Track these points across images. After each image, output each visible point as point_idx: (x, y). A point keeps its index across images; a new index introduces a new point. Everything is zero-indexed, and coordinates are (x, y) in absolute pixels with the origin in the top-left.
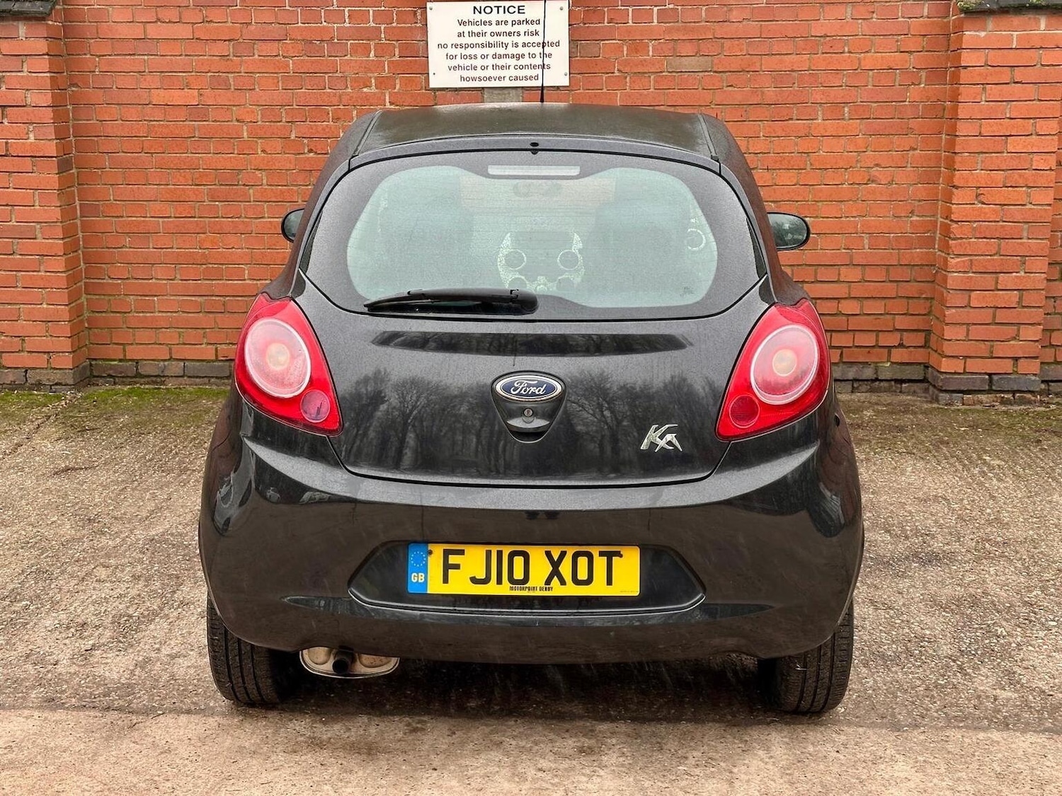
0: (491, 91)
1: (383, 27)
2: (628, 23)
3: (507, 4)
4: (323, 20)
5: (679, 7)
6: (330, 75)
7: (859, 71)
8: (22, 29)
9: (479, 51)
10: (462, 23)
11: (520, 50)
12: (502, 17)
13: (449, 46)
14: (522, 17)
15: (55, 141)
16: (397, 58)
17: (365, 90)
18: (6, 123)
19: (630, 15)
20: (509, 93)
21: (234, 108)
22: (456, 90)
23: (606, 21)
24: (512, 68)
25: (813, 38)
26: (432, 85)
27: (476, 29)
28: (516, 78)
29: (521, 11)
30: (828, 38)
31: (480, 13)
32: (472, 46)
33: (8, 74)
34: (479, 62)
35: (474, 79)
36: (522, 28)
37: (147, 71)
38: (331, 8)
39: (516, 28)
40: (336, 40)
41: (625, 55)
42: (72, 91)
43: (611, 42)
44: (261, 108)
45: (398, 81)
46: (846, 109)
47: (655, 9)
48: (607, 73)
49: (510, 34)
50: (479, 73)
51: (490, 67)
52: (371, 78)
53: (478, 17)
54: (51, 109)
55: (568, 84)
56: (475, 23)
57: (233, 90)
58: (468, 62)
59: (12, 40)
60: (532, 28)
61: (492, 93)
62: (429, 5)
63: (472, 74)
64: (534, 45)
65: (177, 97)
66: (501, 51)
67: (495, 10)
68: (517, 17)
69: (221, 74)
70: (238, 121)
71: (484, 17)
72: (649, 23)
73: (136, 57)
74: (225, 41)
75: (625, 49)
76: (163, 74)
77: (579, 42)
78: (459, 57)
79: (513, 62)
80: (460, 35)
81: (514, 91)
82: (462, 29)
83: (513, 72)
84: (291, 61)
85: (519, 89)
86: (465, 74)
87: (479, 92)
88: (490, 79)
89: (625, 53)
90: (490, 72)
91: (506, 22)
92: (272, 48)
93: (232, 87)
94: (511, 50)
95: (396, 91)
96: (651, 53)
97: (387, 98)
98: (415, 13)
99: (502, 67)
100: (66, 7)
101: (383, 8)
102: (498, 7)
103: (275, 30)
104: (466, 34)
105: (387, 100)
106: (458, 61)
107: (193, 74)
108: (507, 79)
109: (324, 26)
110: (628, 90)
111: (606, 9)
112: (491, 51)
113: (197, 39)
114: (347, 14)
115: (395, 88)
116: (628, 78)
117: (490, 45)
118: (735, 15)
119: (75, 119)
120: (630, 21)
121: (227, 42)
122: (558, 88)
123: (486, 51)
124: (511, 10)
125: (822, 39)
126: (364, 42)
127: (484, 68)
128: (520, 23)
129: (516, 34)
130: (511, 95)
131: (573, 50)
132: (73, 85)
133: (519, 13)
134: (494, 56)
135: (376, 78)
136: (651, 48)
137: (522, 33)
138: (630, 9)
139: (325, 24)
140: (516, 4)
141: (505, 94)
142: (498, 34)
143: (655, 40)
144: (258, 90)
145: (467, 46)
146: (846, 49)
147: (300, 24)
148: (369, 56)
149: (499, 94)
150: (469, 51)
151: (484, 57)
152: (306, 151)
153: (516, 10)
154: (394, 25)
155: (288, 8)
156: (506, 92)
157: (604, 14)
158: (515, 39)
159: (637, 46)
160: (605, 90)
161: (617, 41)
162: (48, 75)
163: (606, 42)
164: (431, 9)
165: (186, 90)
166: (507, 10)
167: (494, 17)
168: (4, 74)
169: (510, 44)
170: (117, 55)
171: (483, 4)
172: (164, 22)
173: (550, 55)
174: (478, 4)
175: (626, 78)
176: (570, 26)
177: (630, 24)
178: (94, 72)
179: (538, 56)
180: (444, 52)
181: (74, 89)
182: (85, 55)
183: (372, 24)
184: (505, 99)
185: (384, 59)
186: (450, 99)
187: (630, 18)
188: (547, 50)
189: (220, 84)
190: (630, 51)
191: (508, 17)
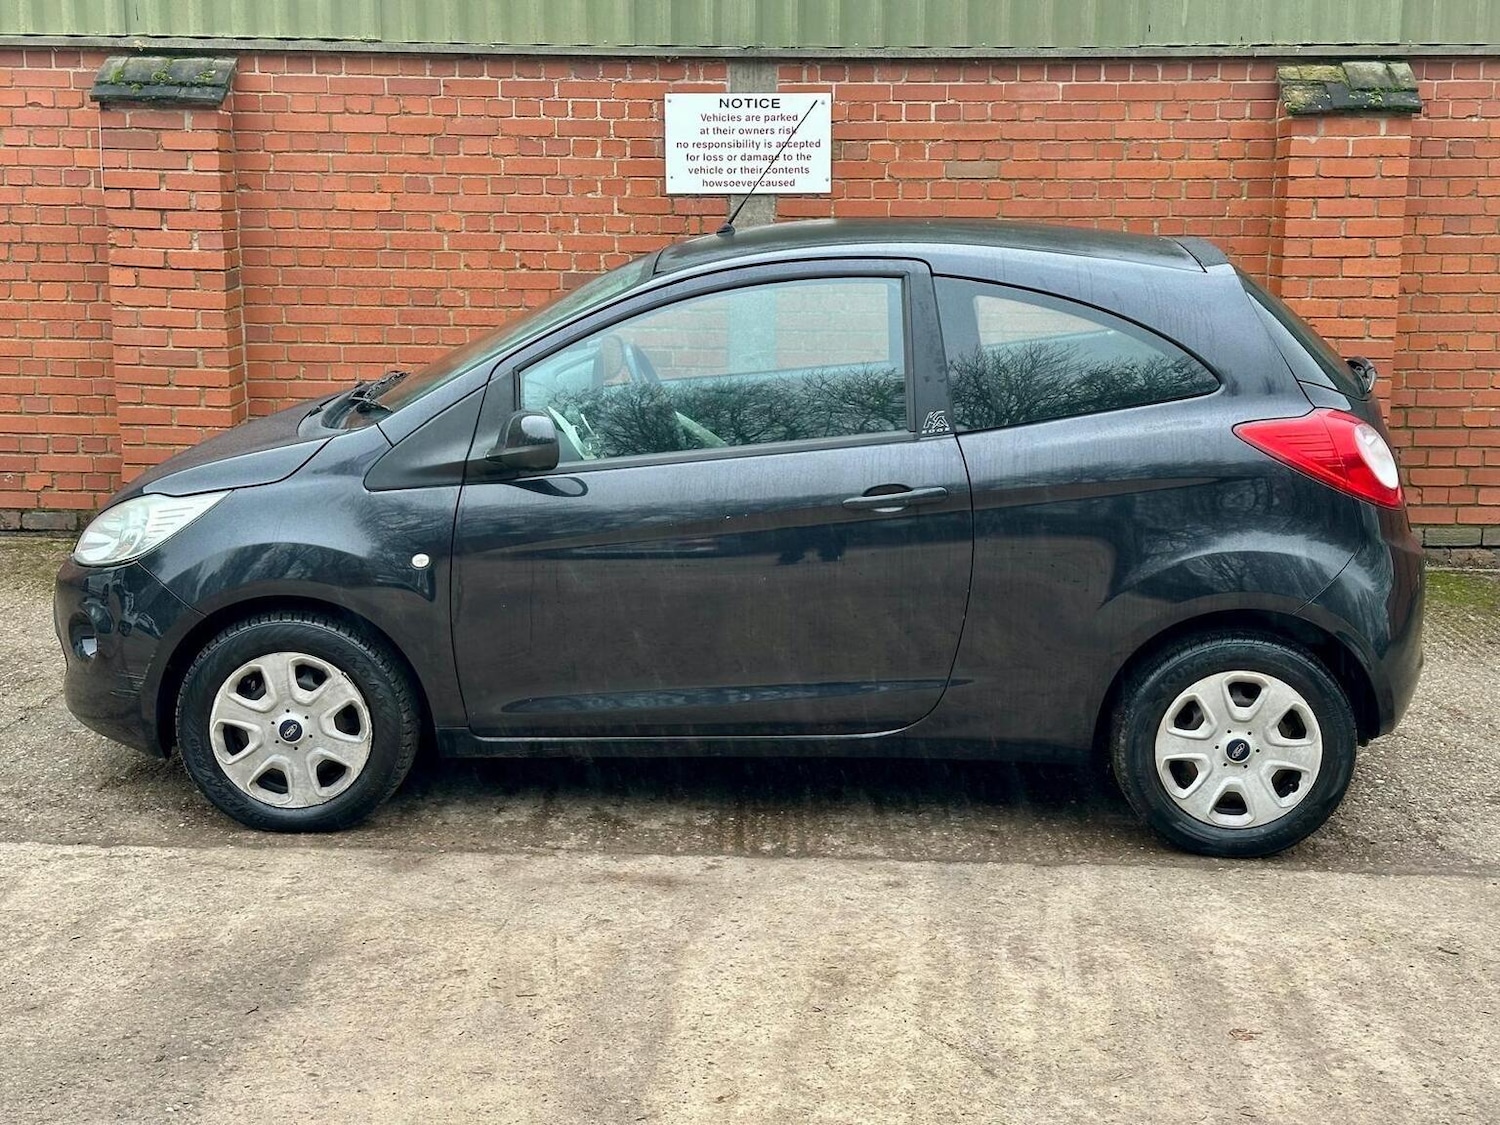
0: (739, 197)
1: (612, 122)
2: (901, 120)
3: (759, 97)
4: (542, 113)
5: (961, 103)
6: (549, 177)
7: (1170, 180)
8: (188, 119)
9: (725, 152)
10: (705, 118)
11: (774, 151)
12: (753, 111)
13: (691, 145)
14: (776, 112)
15: (224, 252)
16: (627, 158)
17: (589, 195)
18: (166, 230)
19: (904, 111)
20: (760, 201)
21: (434, 215)
22: (697, 196)
23: (875, 117)
24: (764, 171)
25: (1117, 142)
26: (670, 190)
27: (722, 125)
28: (769, 184)
29: (775, 105)
30: (1135, 142)
31: (727, 106)
32: (717, 145)
33: (170, 172)
34: (725, 165)
35: (719, 184)
36: (777, 125)
37: (331, 170)
38: (552, 99)
39: (770, 125)
40: (556, 137)
41: (897, 157)
42: (242, 193)
43: (881, 142)
44: (465, 214)
45: (628, 186)
46: (1156, 224)
47: (933, 105)
48: (876, 179)
49: (762, 132)
50: (725, 177)
51: (738, 171)
52: (596, 181)
53: (725, 111)
54: (220, 214)
55: (829, 191)
56: (721, 119)
57: (432, 193)
58: (712, 164)
59: (178, 133)
60: (788, 125)
61: (741, 201)
62: (667, 96)
63: (716, 177)
64: (790, 144)
65: (367, 201)
66: (751, 151)
67: (745, 103)
68: (771, 112)
69: (418, 175)
70: (438, 230)
71: (731, 111)
72: (926, 121)
73: (319, 154)
74: (425, 135)
75: (897, 150)
76: (350, 175)
77: (843, 142)
78: (701, 158)
79: (765, 164)
80: (703, 132)
81: (765, 199)
82: (706, 125)
83: (765, 177)
84: (502, 161)
85: (772, 197)
86: (709, 177)
87: (725, 199)
88: (737, 184)
89: (897, 155)
90: (737, 176)
91: (758, 118)
92: (480, 146)
93: (432, 190)
94: (763, 151)
95: (626, 196)
96: (927, 156)
97: (616, 205)
98: (651, 106)
99: (752, 171)
100: (237, 94)
101: (613, 100)
102: (749, 100)
103: (484, 125)
104: (711, 131)
105: (616, 208)
106: (701, 163)
107: (386, 174)
109: (543, 120)
110: (900, 199)
111: (875, 104)
112: (739, 152)
113: (392, 133)
114: (570, 106)
115: (625, 193)
116: (900, 185)
117: (738, 145)
118: (1025, 114)
119: (242, 227)
120: (903, 119)
121: (427, 138)
122: (817, 195)
123: (734, 151)
124: (764, 103)
125: (1127, 143)
126: (590, 139)
127: (731, 171)
128: (774, 118)
129: (769, 131)
130: (763, 203)
131: (836, 152)
132: (242, 186)
133: (773, 107)
134: (743, 158)
135: (602, 182)
136: (927, 150)
137: (777, 131)
138: (904, 105)
139: (544, 117)
140: (770, 96)
141: (755, 202)
142: (748, 131)
143: (933, 140)
144: (462, 194)
145: (710, 146)
146: (1156, 155)
147: (514, 117)
148: (595, 156)
149: (748, 201)
150: (714, 151)
151: (731, 158)
152: (518, 266)
153: (770, 103)
154: (626, 119)
155: (500, 98)
156: (756, 199)
157: (873, 110)
158: (769, 137)
159: (911, 146)
160: (873, 199)
161: (889, 142)
162: (218, 174)
163: (876, 142)
164: (670, 101)
165: (377, 193)
166: (758, 104)
167: (744, 111)
168: (165, 172)
169: (762, 144)
170: (294, 151)
171: (732, 97)
172: (353, 113)
173: (808, 157)
174: (724, 97)
175: (898, 184)
176: (832, 122)
177: (904, 121)
178: (268, 171)
179: (795, 157)
180: (683, 151)
181: (243, 191)
182: (259, 150)
183: (600, 118)
184: (754, 207)
185: (612, 159)
186: (692, 207)
187: (904, 114)
188: (805, 151)
189: (417, 187)
190: (903, 154)
191: (760, 112)
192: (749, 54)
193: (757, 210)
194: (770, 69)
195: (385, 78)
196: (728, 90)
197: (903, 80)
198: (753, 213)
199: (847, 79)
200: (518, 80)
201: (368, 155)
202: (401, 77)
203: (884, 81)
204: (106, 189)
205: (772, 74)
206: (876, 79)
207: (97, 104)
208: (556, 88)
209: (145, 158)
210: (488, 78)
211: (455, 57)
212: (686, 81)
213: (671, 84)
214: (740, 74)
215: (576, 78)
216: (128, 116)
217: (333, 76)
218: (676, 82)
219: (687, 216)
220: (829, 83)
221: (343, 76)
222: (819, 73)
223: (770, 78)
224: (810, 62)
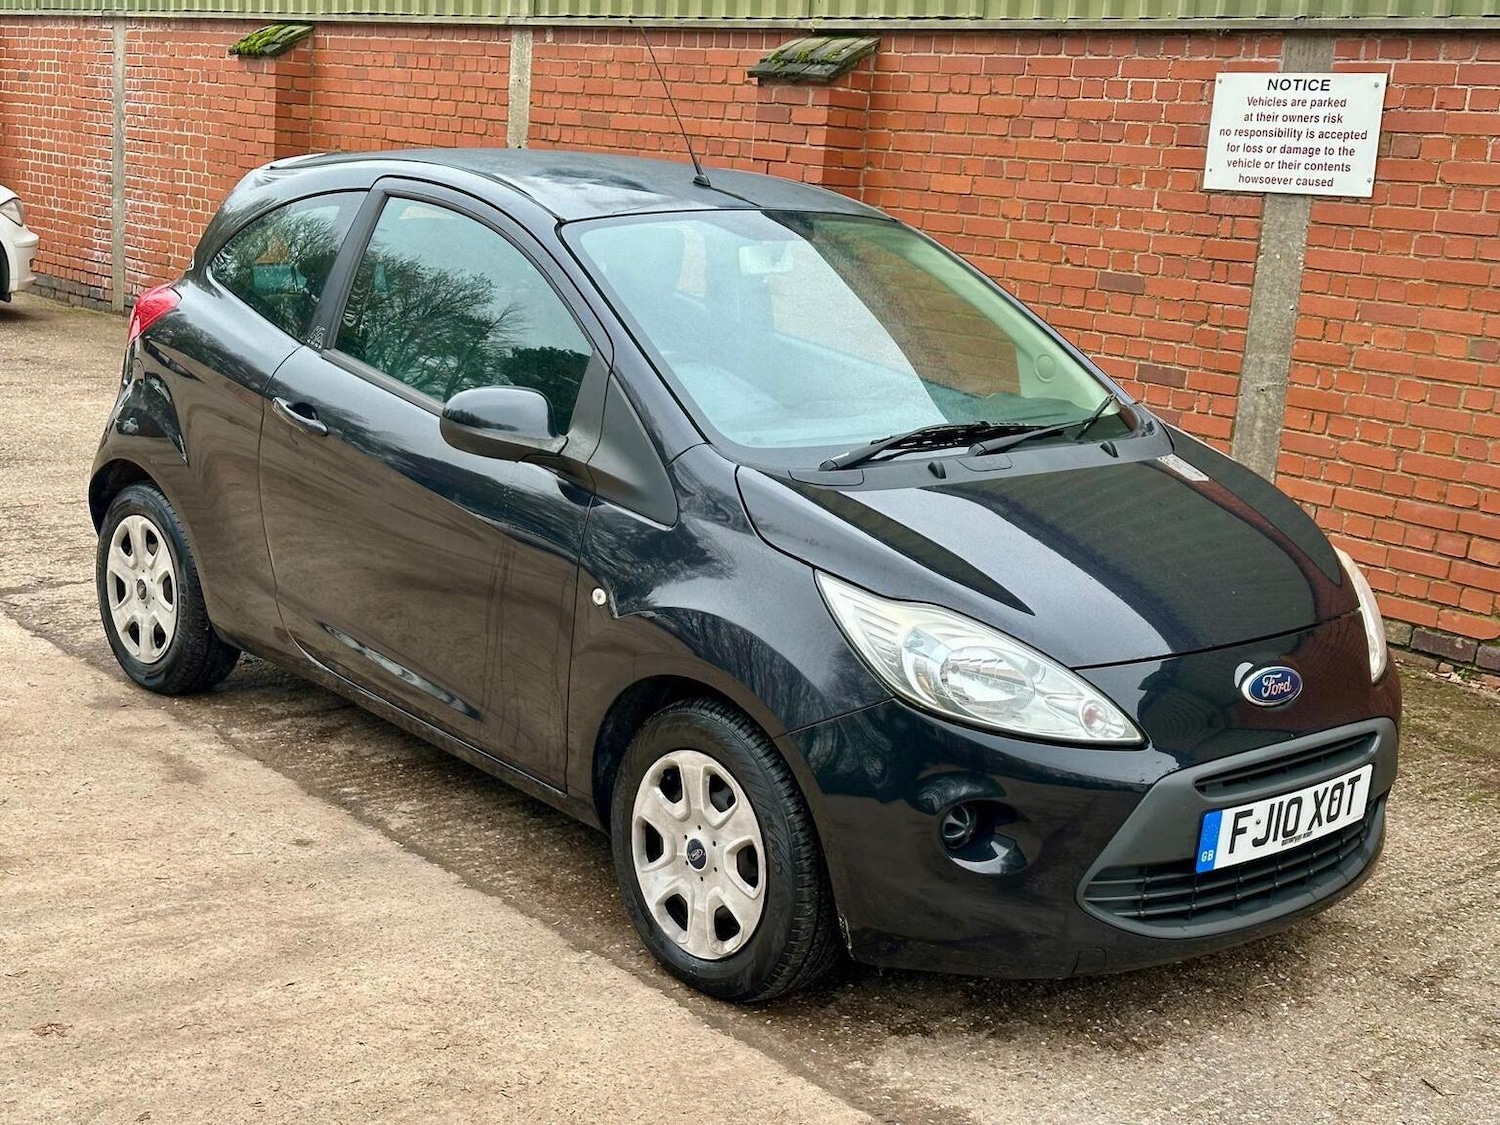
0: (1274, 197)
1: (1165, 104)
2: (1463, 109)
3: (1309, 77)
4: (1105, 94)
6: (1101, 165)
8: (811, 95)
9: (1265, 142)
10: (1252, 102)
11: (1316, 143)
12: (1301, 94)
13: (1233, 133)
14: (1324, 96)
16: (1173, 147)
17: (1134, 187)
20: (1295, 203)
21: (1002, 200)
22: (1233, 193)
23: (1434, 106)
24: (1302, 167)
26: (1206, 186)
27: (1267, 110)
28: (1306, 182)
29: (1325, 88)
31: (1275, 88)
32: (1260, 133)
33: (794, 146)
34: (1263, 157)
35: (1254, 180)
36: (1322, 111)
37: (932, 151)
38: (1115, 79)
39: (1316, 111)
40: (1113, 121)
41: (1453, 156)
42: (868, 171)
43: (1436, 136)
44: (1028, 202)
45: (1170, 178)
48: (1425, 183)
49: (1305, 119)
50: (1261, 172)
51: (1276, 165)
52: (1142, 171)
53: (1273, 94)
55: (1370, 195)
56: (1267, 103)
57: (1004, 178)
58: (1250, 156)
60: (1334, 111)
61: (1276, 201)
62: (1219, 76)
63: (1253, 172)
64: (1334, 135)
65: (953, 183)
66: (1291, 142)
67: (1294, 84)
68: (1319, 95)
69: (996, 158)
70: (1004, 216)
71: (1279, 94)
72: (1492, 111)
73: (927, 134)
74: (1006, 117)
75: (1454, 148)
76: (945, 156)
77: (1395, 135)
78: (1241, 148)
79: (1304, 159)
80: (1248, 118)
81: (1301, 200)
82: (1251, 109)
83: (1302, 173)
84: (1065, 146)
85: (1307, 198)
86: (1246, 172)
87: (1261, 199)
88: (1273, 180)
89: (1453, 154)
90: (1275, 172)
91: (1304, 103)
92: (1043, 129)
93: (1004, 175)
94: (1305, 142)
95: (1166, 190)
96: (1488, 158)
97: (1156, 199)
98: (1203, 87)
99: (1290, 166)
100: (876, 73)
101: (1169, 80)
102: (1298, 81)
103: (1055, 106)
104: (1255, 117)
105: (1155, 202)
106: (1241, 155)
107: (971, 157)
108: (1294, 182)
109: (1104, 102)
110: (1450, 210)
111: (1436, 89)
112: (1278, 142)
113: (981, 114)
114: (1130, 86)
115: (1166, 187)
116: (1453, 192)
117: (1279, 134)
120: (1466, 108)
121: (1007, 120)
122: (1357, 199)
123: (1275, 141)
124: (1313, 85)
126: (1143, 123)
127: (1269, 165)
128: (1321, 103)
129: (1313, 119)
130: (1298, 206)
131: (1385, 146)
132: (870, 164)
133: (1322, 89)
134: (1283, 150)
135: (1148, 172)
136: (1490, 150)
137: (1321, 119)
138: (1470, 90)
139: (1105, 99)
140: (1320, 77)
141: (1291, 204)
142: (1292, 119)
144: (1027, 180)
145: (1253, 134)
147: (1081, 99)
148: (1143, 143)
149: (1283, 203)
150: (1255, 141)
151: (1271, 150)
152: (1063, 261)
153: (1319, 85)
154: (1178, 102)
155: (1072, 78)
156: (1291, 200)
157: (1434, 95)
158: (1311, 126)
159: (1471, 143)
160: (1418, 208)
161: (1445, 136)
163: (1431, 136)
164: (1220, 82)
165: (963, 176)
166: (1307, 86)
167: (1291, 95)
168: (792, 145)
169: (1305, 134)
170: (909, 130)
171: (1281, 77)
172: (955, 93)
173: (1351, 152)
174: (1274, 77)
175: (1449, 191)
176: (1384, 110)
177: (1466, 111)
178: (888, 150)
179: (1336, 152)
180: (1226, 139)
181: (869, 169)
182: (883, 129)
183: (1155, 101)
184: (1290, 210)
185: (1159, 147)
186: (1225, 206)
187: (1467, 102)
188: (1350, 144)
189: (993, 170)
190: (1461, 152)
191: (1309, 96)
192: (1301, 25)
193: (1292, 213)
194: (1326, 45)
195: (984, 57)
196: (1281, 68)
197: (1473, 58)
198: (1287, 216)
199: (1409, 57)
200: (1090, 58)
201: (961, 136)
202: (995, 55)
203: (1450, 59)
204: (754, 159)
205: (1328, 50)
206: (1441, 56)
207: (755, 80)
208: (1121, 66)
209: (779, 132)
210: (1064, 56)
211: (1040, 34)
212: (1241, 59)
213: (1226, 61)
214: (1295, 50)
215: (1139, 55)
216: (775, 92)
217: (945, 55)
218: (1231, 60)
219: (1221, 216)
220: (1388, 62)
221: (953, 55)
222: (1379, 50)
223: (1326, 55)
224: (1370, 35)
